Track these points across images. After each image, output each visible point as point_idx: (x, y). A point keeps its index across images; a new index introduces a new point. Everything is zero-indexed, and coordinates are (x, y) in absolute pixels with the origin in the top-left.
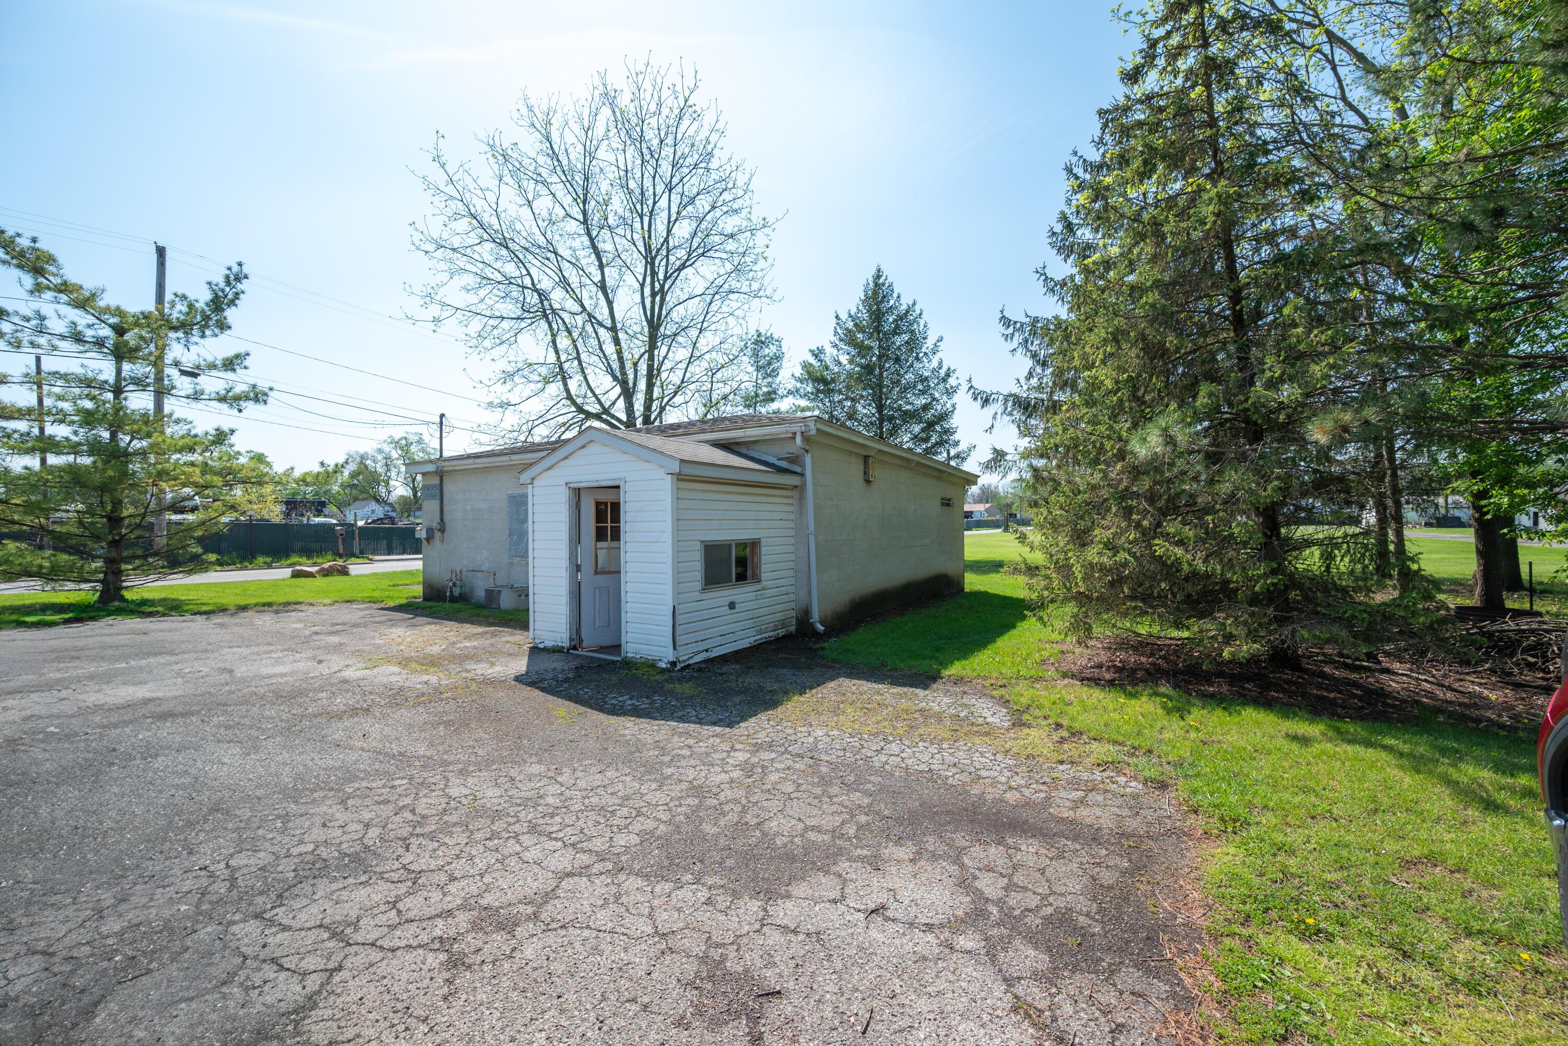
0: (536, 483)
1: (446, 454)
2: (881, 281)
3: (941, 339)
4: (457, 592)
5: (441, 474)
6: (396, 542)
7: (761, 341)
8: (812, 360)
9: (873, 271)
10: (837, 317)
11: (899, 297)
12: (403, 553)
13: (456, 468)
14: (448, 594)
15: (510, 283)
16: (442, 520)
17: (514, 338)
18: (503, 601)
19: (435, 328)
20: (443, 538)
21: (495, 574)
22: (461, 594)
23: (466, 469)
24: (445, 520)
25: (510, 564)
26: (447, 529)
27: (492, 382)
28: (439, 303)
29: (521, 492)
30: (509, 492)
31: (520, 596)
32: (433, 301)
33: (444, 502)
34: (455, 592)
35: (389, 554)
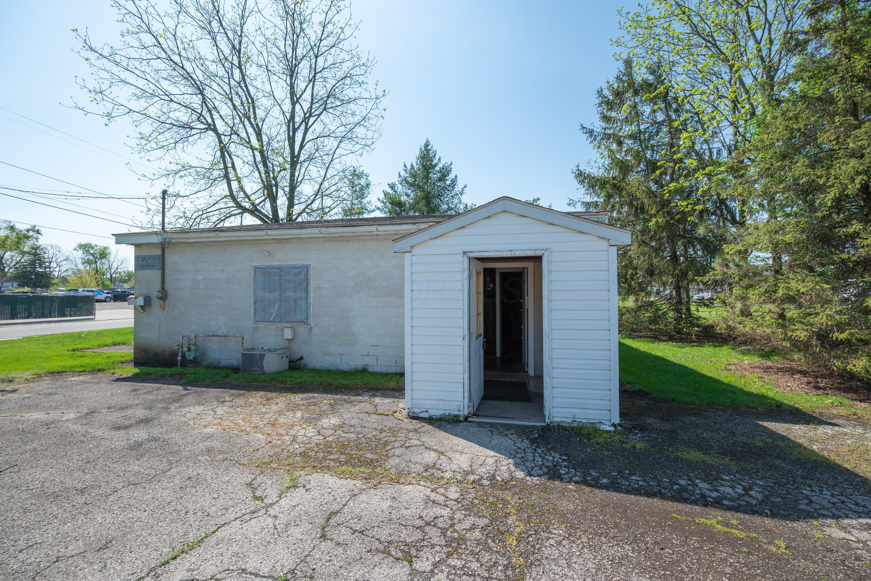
0: (415, 251)
1: (168, 227)
2: (429, 147)
4: (190, 356)
5: (164, 246)
7: (357, 175)
8: (390, 191)
9: (425, 141)
10: (405, 166)
11: (440, 159)
13: (189, 241)
14: (179, 358)
15: (172, 100)
16: (163, 288)
17: (173, 145)
18: (268, 363)
19: (107, 122)
20: (165, 305)
21: (243, 339)
22: (195, 358)
23: (197, 242)
24: (166, 288)
25: (255, 329)
26: (169, 297)
27: (156, 177)
28: (111, 101)
29: (271, 264)
30: (254, 264)
31: (282, 358)
32: (105, 98)
33: (166, 272)
34: (189, 356)
35: (12, 318)
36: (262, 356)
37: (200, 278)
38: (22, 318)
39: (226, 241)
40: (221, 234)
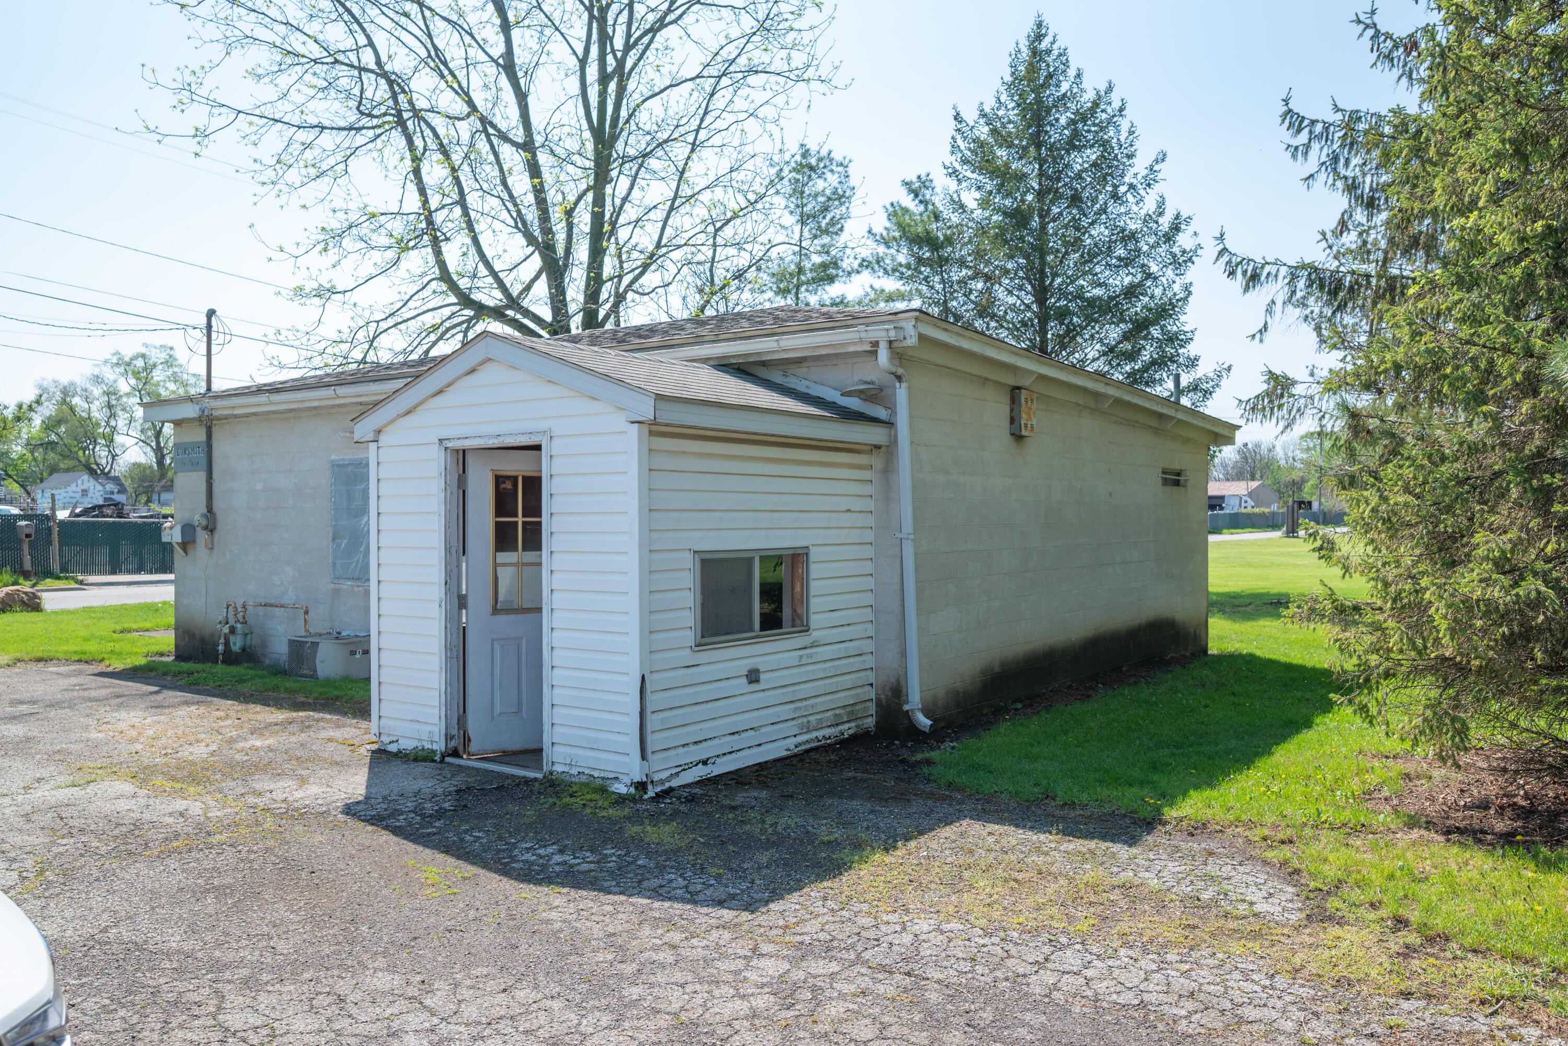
0: (384, 439)
1: (217, 386)
2: (1045, 44)
3: (1162, 157)
4: (237, 644)
5: (208, 423)
6: (126, 549)
7: (808, 166)
8: (908, 202)
9: (1028, 27)
10: (957, 117)
11: (1078, 76)
12: (138, 571)
13: (237, 412)
14: (221, 648)
15: (336, 61)
16: (210, 509)
17: (342, 166)
18: (322, 662)
19: (197, 148)
20: (212, 543)
21: (306, 612)
22: (244, 649)
23: (255, 414)
24: (215, 509)
25: (336, 593)
26: (220, 527)
27: (302, 250)
28: (205, 101)
29: (355, 457)
30: (333, 457)
31: (353, 653)
32: (194, 97)
33: (215, 475)
34: (235, 644)
35: (113, 572)
36: (315, 645)
37: (259, 486)
38: (129, 572)
39: (294, 410)
40: (275, 397)
